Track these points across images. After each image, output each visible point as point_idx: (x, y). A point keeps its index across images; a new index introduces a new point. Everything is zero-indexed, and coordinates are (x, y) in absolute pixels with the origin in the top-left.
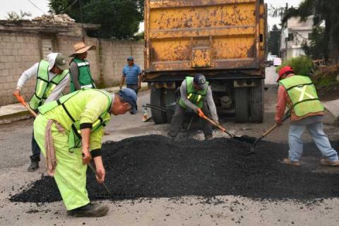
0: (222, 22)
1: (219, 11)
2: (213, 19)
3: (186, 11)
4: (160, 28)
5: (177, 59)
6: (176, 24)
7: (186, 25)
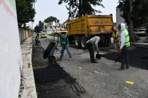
0: (105, 22)
1: (104, 19)
2: (103, 21)
3: (96, 19)
4: (91, 23)
5: (96, 31)
6: (95, 22)
7: (97, 22)
